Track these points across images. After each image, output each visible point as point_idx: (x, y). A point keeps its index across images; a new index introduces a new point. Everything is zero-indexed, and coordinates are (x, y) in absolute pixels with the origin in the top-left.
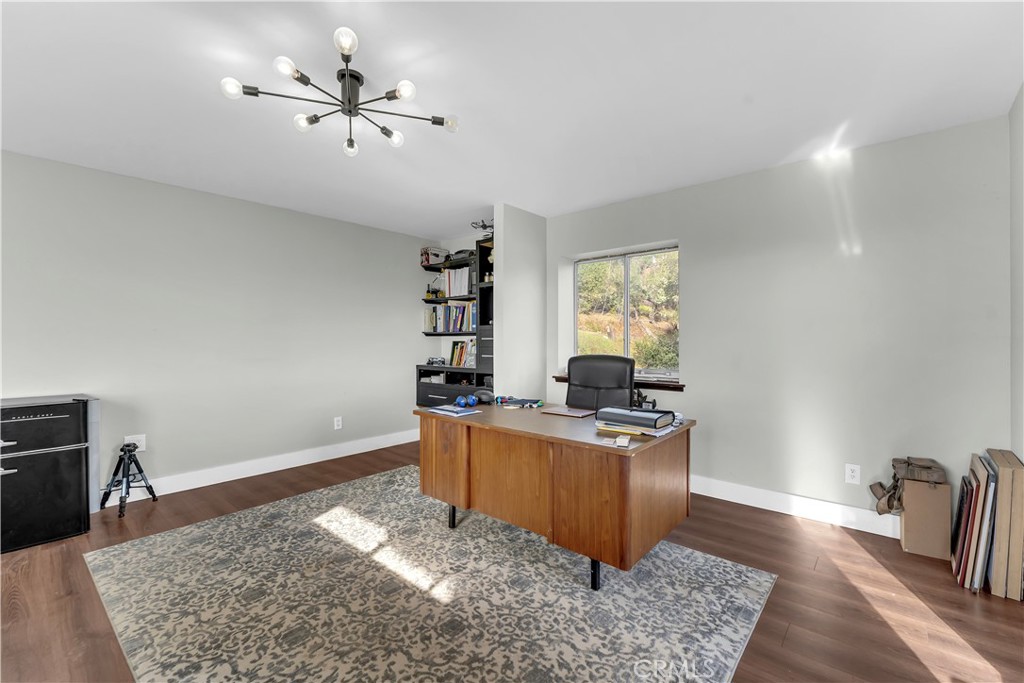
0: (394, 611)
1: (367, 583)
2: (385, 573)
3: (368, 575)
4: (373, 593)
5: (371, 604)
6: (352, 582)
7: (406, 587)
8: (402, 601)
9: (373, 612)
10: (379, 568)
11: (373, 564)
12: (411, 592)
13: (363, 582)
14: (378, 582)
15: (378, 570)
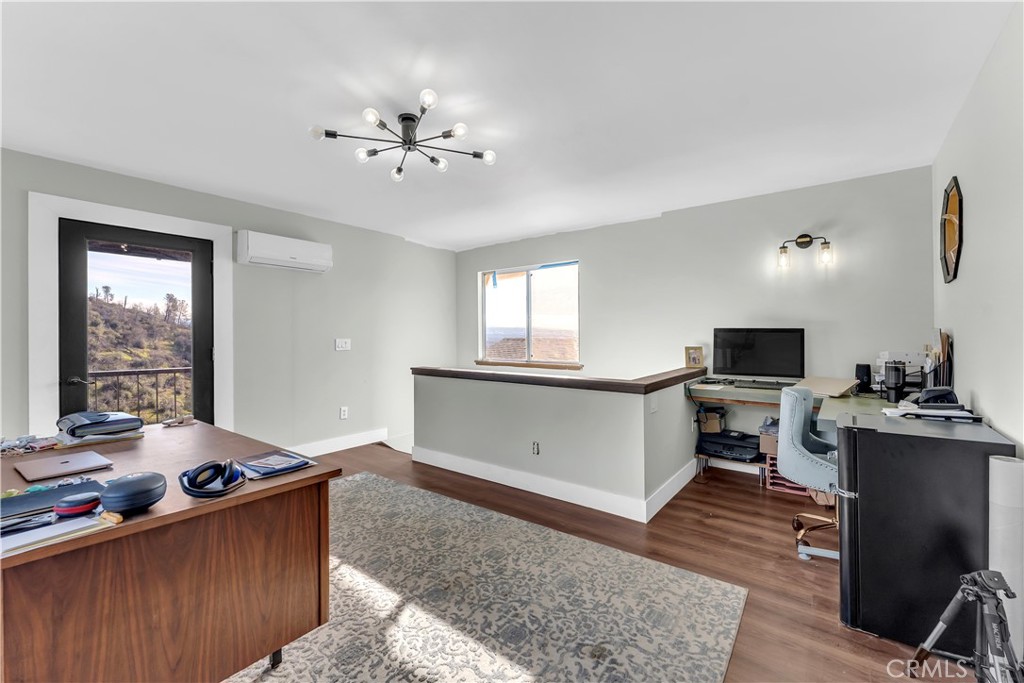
0: (372, 549)
1: (400, 569)
2: (384, 579)
3: (401, 576)
4: (393, 559)
5: (393, 552)
6: (415, 568)
7: (363, 567)
8: (366, 555)
9: (390, 547)
10: (392, 585)
11: (399, 589)
12: (359, 562)
13: (404, 569)
14: (390, 570)
15: (391, 582)
